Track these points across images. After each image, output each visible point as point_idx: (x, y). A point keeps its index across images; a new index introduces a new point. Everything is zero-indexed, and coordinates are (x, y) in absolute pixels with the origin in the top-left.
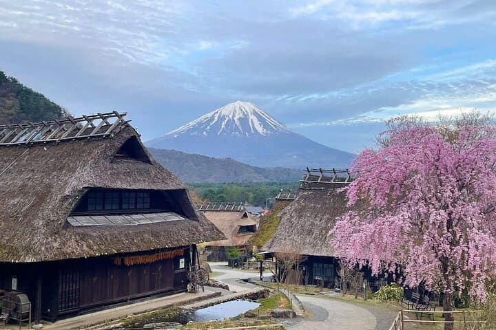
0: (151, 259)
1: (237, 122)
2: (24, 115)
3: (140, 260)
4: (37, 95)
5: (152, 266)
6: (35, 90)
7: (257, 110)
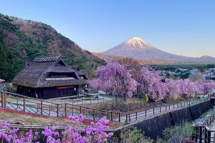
0: (66, 88)
1: (134, 45)
2: (63, 45)
3: (63, 88)
4: (67, 38)
5: (67, 89)
6: (66, 37)
7: (141, 40)
